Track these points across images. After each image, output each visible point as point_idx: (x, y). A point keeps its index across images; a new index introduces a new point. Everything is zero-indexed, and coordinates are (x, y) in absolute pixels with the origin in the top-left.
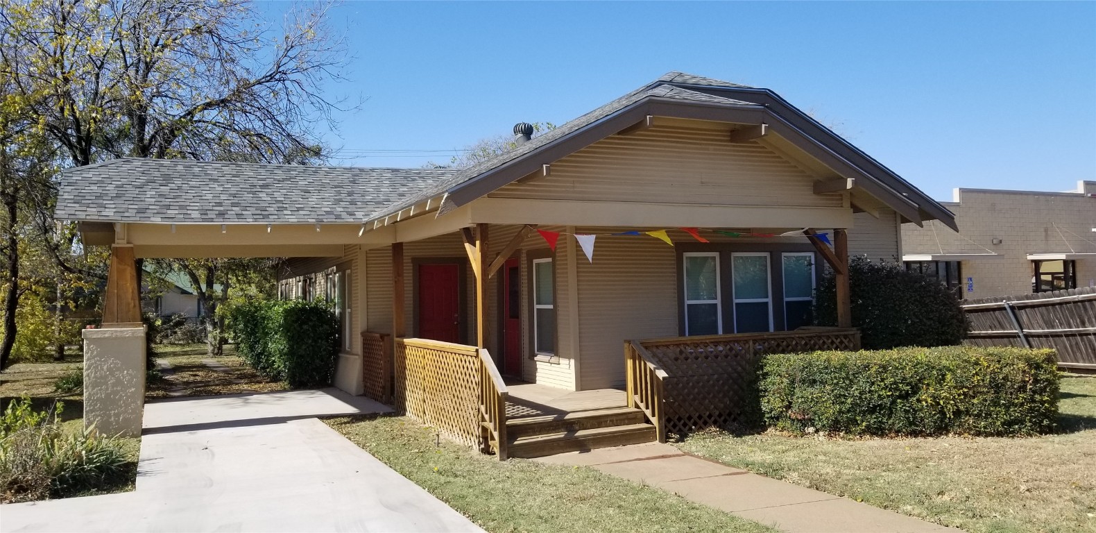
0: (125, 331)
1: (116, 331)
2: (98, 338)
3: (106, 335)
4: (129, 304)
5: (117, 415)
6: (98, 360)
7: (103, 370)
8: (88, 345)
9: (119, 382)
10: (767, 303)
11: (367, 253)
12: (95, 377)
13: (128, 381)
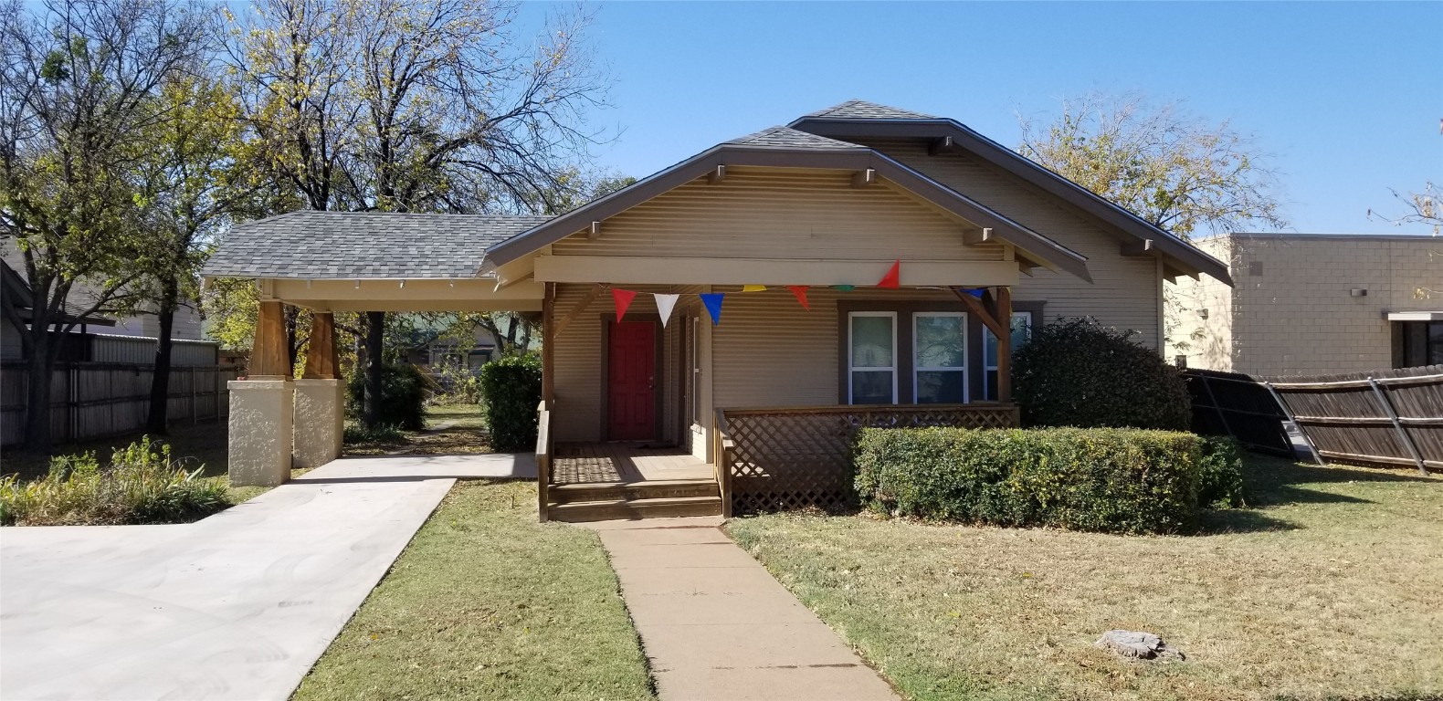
0: (266, 383)
1: (258, 384)
2: (243, 390)
3: (249, 387)
4: (274, 357)
5: (259, 464)
6: (242, 411)
7: (247, 420)
8: (234, 396)
9: (260, 433)
10: (961, 373)
12: (239, 426)
13: (269, 432)
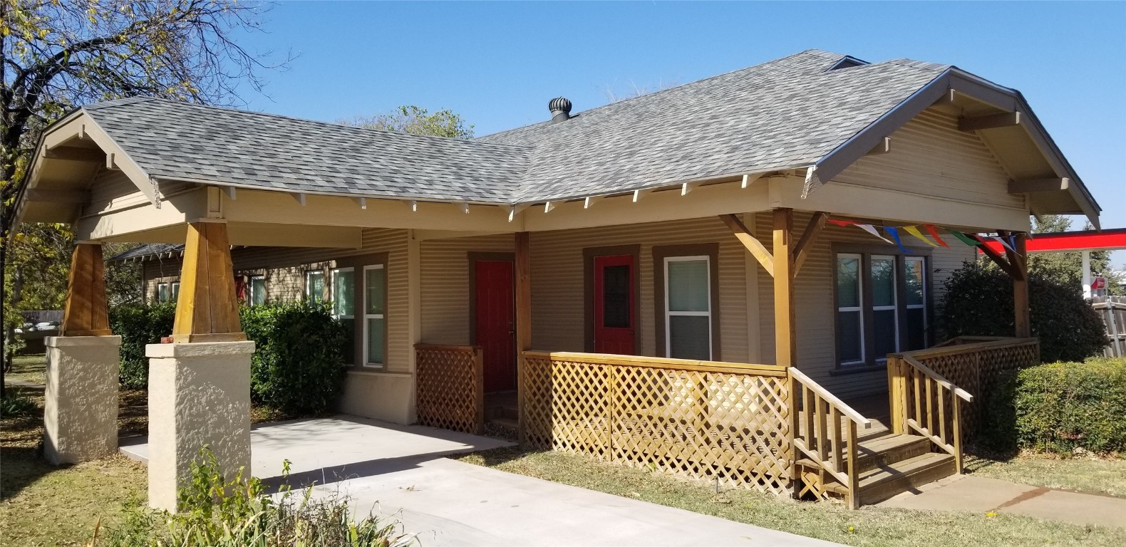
0: (229, 345)
1: (219, 346)
2: (194, 357)
3: (206, 352)
6: (194, 390)
7: (201, 403)
9: (222, 421)
10: (893, 311)
11: (421, 245)
12: (190, 415)
13: (234, 419)
